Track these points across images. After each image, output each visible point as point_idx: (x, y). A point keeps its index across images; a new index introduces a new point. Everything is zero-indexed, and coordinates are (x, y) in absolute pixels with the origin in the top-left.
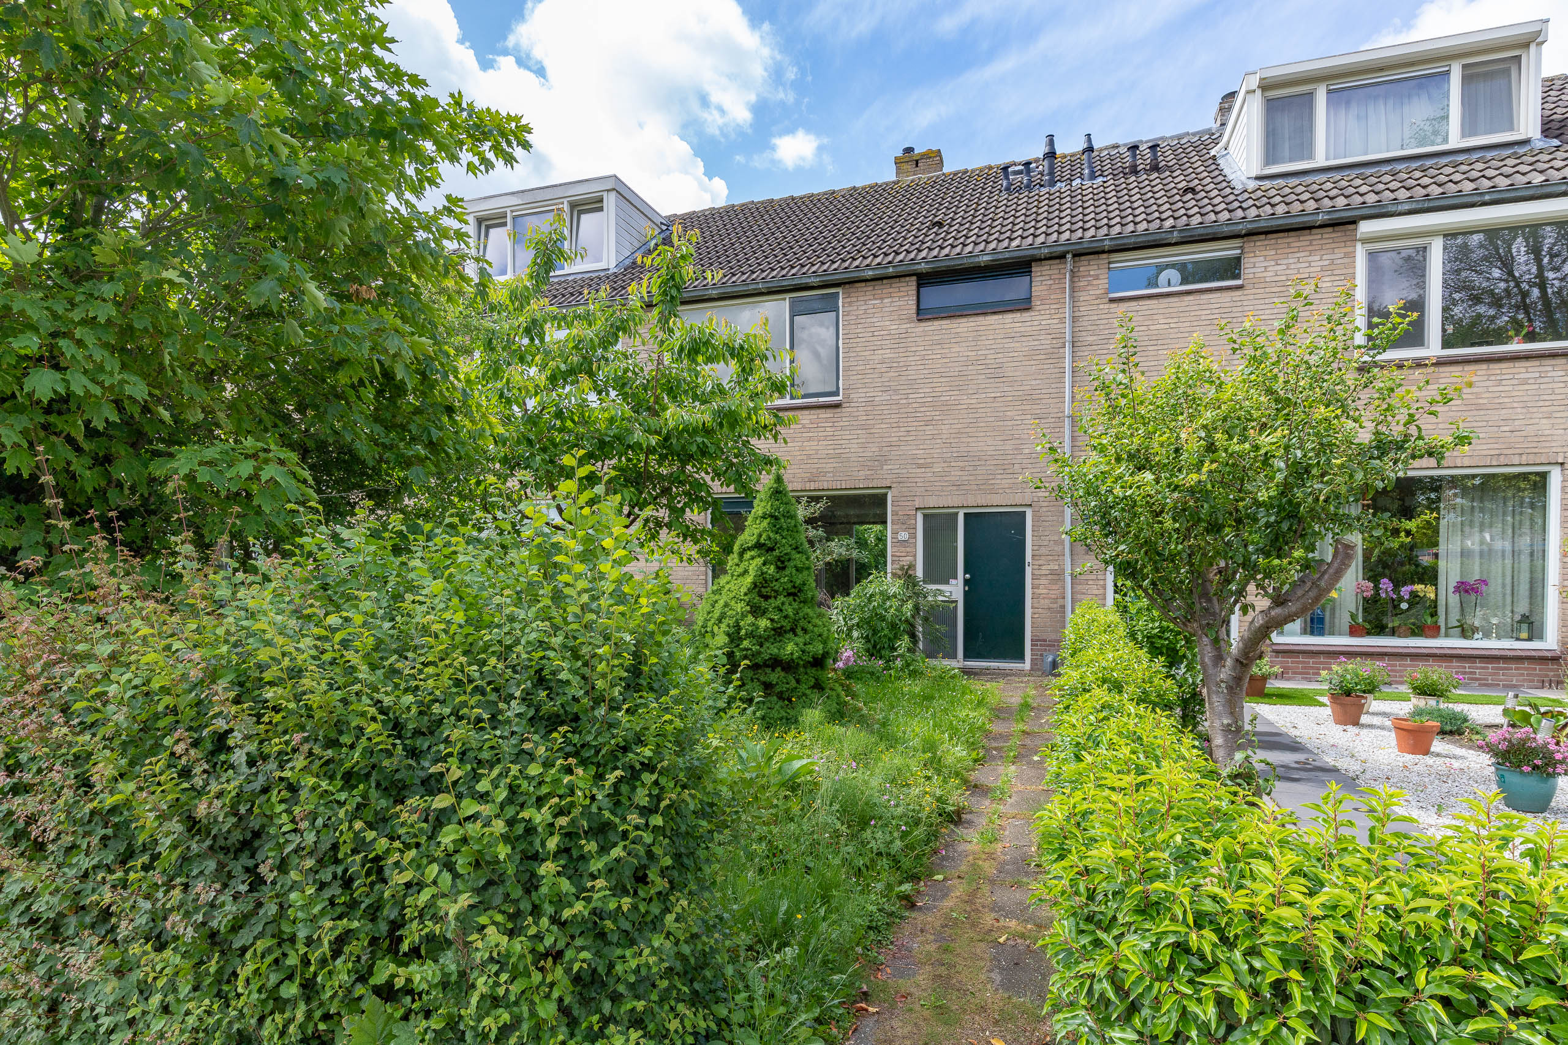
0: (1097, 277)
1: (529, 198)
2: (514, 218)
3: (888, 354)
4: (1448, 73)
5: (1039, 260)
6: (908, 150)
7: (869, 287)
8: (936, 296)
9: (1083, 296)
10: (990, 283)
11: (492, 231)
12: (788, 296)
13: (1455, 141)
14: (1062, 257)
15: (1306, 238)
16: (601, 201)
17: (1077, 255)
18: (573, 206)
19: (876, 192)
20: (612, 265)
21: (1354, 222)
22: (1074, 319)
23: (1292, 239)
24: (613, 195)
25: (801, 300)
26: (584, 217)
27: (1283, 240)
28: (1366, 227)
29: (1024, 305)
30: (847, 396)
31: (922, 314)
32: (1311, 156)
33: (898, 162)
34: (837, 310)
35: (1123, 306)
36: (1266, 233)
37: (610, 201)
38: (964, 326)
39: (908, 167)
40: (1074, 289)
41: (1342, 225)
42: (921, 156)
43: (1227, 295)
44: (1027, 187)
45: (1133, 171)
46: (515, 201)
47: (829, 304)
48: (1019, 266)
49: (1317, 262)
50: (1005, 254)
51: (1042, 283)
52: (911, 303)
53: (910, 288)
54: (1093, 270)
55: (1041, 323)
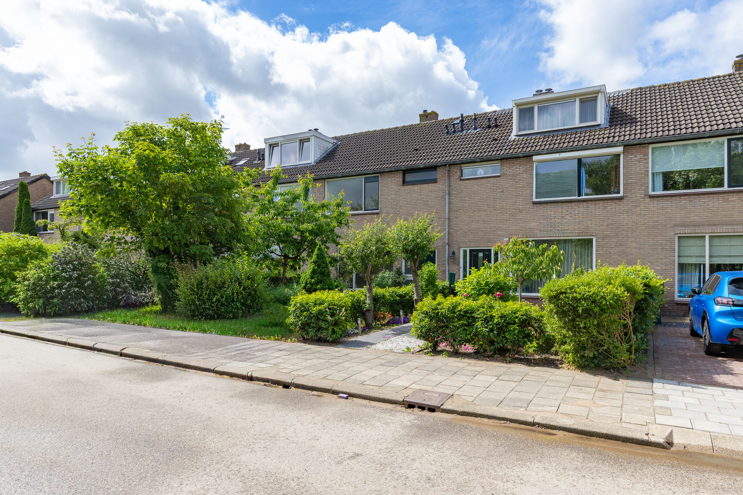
0: (456, 172)
1: (286, 138)
2: (281, 145)
3: (393, 196)
4: (575, 101)
5: (439, 166)
6: (425, 111)
7: (388, 174)
8: (409, 177)
9: (452, 179)
10: (425, 173)
11: (275, 148)
12: (364, 176)
13: (577, 124)
14: (445, 165)
15: (517, 162)
16: (309, 139)
17: (449, 165)
18: (300, 141)
19: (412, 127)
20: (313, 162)
21: (532, 156)
22: (449, 186)
23: (514, 161)
24: (313, 137)
25: (368, 177)
26: (305, 144)
27: (512, 161)
28: (535, 158)
29: (435, 181)
30: (381, 211)
31: (404, 183)
32: (533, 128)
33: (421, 116)
34: (378, 181)
35: (465, 182)
36: (507, 159)
37: (312, 139)
38: (416, 188)
39: (425, 118)
40: (449, 176)
41: (529, 157)
42: (430, 114)
43: (495, 179)
44: (454, 132)
45: (489, 127)
46: (282, 139)
47: (376, 179)
48: (434, 168)
49: (522, 169)
50: (428, 165)
51: (440, 174)
52: (401, 180)
53: (400, 174)
54: (455, 170)
55: (440, 187)
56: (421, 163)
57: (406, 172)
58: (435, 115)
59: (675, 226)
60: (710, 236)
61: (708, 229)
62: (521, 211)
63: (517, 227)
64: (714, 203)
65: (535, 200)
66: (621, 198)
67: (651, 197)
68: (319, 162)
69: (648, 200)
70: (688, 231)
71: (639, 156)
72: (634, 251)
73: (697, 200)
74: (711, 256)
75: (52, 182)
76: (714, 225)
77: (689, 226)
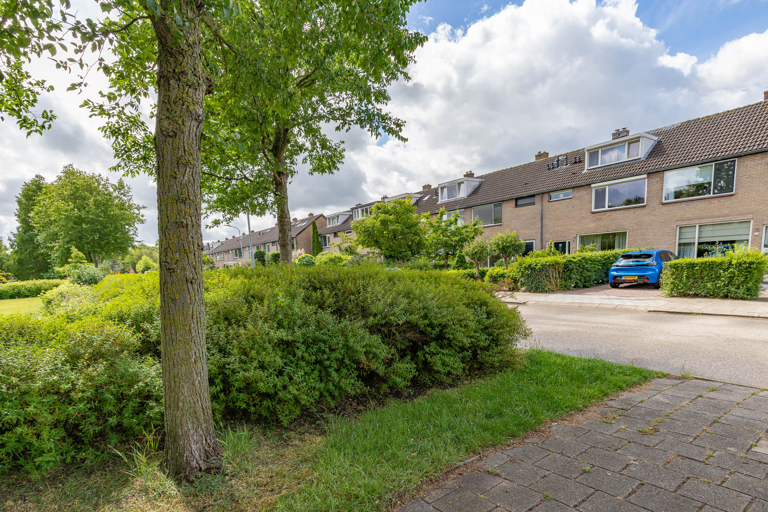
1: (451, 183)
2: (448, 187)
3: (510, 215)
4: (625, 144)
5: (536, 195)
6: (539, 152)
7: (507, 202)
8: (520, 202)
9: (544, 201)
10: (528, 199)
11: (444, 189)
12: (493, 204)
13: (626, 159)
14: (540, 194)
15: (582, 189)
16: (463, 182)
17: (542, 193)
18: (458, 184)
19: (530, 164)
20: (465, 196)
21: (591, 184)
22: (542, 206)
25: (495, 204)
26: (461, 185)
27: (579, 188)
28: (592, 186)
29: (533, 204)
30: (503, 223)
31: (516, 206)
32: (598, 164)
33: (536, 156)
34: (502, 206)
35: (551, 203)
36: (576, 187)
37: (465, 182)
38: (523, 208)
39: (539, 157)
40: (542, 200)
41: (589, 185)
42: (542, 154)
43: (569, 200)
44: (553, 168)
45: (575, 163)
46: (448, 184)
47: (500, 205)
48: (533, 196)
49: (585, 192)
50: (529, 194)
51: (537, 199)
52: (514, 204)
53: (514, 201)
54: (546, 197)
55: (536, 208)
56: (525, 194)
57: (517, 199)
58: (547, 154)
59: (677, 221)
60: (700, 226)
61: (697, 221)
62: (584, 218)
63: (581, 228)
64: (702, 205)
65: (594, 210)
66: (644, 206)
67: (663, 204)
68: (470, 196)
69: (661, 206)
70: (685, 223)
71: (657, 179)
72: (651, 237)
73: (692, 204)
74: (699, 238)
75: (326, 219)
76: (701, 219)
77: (685, 220)
